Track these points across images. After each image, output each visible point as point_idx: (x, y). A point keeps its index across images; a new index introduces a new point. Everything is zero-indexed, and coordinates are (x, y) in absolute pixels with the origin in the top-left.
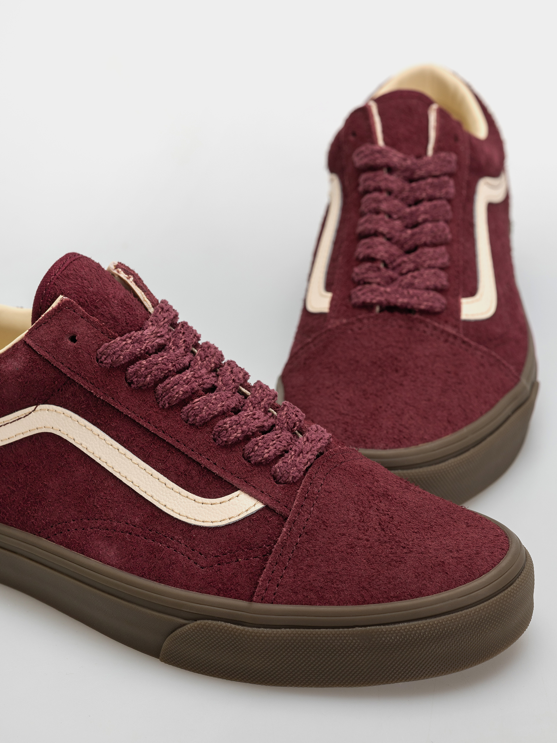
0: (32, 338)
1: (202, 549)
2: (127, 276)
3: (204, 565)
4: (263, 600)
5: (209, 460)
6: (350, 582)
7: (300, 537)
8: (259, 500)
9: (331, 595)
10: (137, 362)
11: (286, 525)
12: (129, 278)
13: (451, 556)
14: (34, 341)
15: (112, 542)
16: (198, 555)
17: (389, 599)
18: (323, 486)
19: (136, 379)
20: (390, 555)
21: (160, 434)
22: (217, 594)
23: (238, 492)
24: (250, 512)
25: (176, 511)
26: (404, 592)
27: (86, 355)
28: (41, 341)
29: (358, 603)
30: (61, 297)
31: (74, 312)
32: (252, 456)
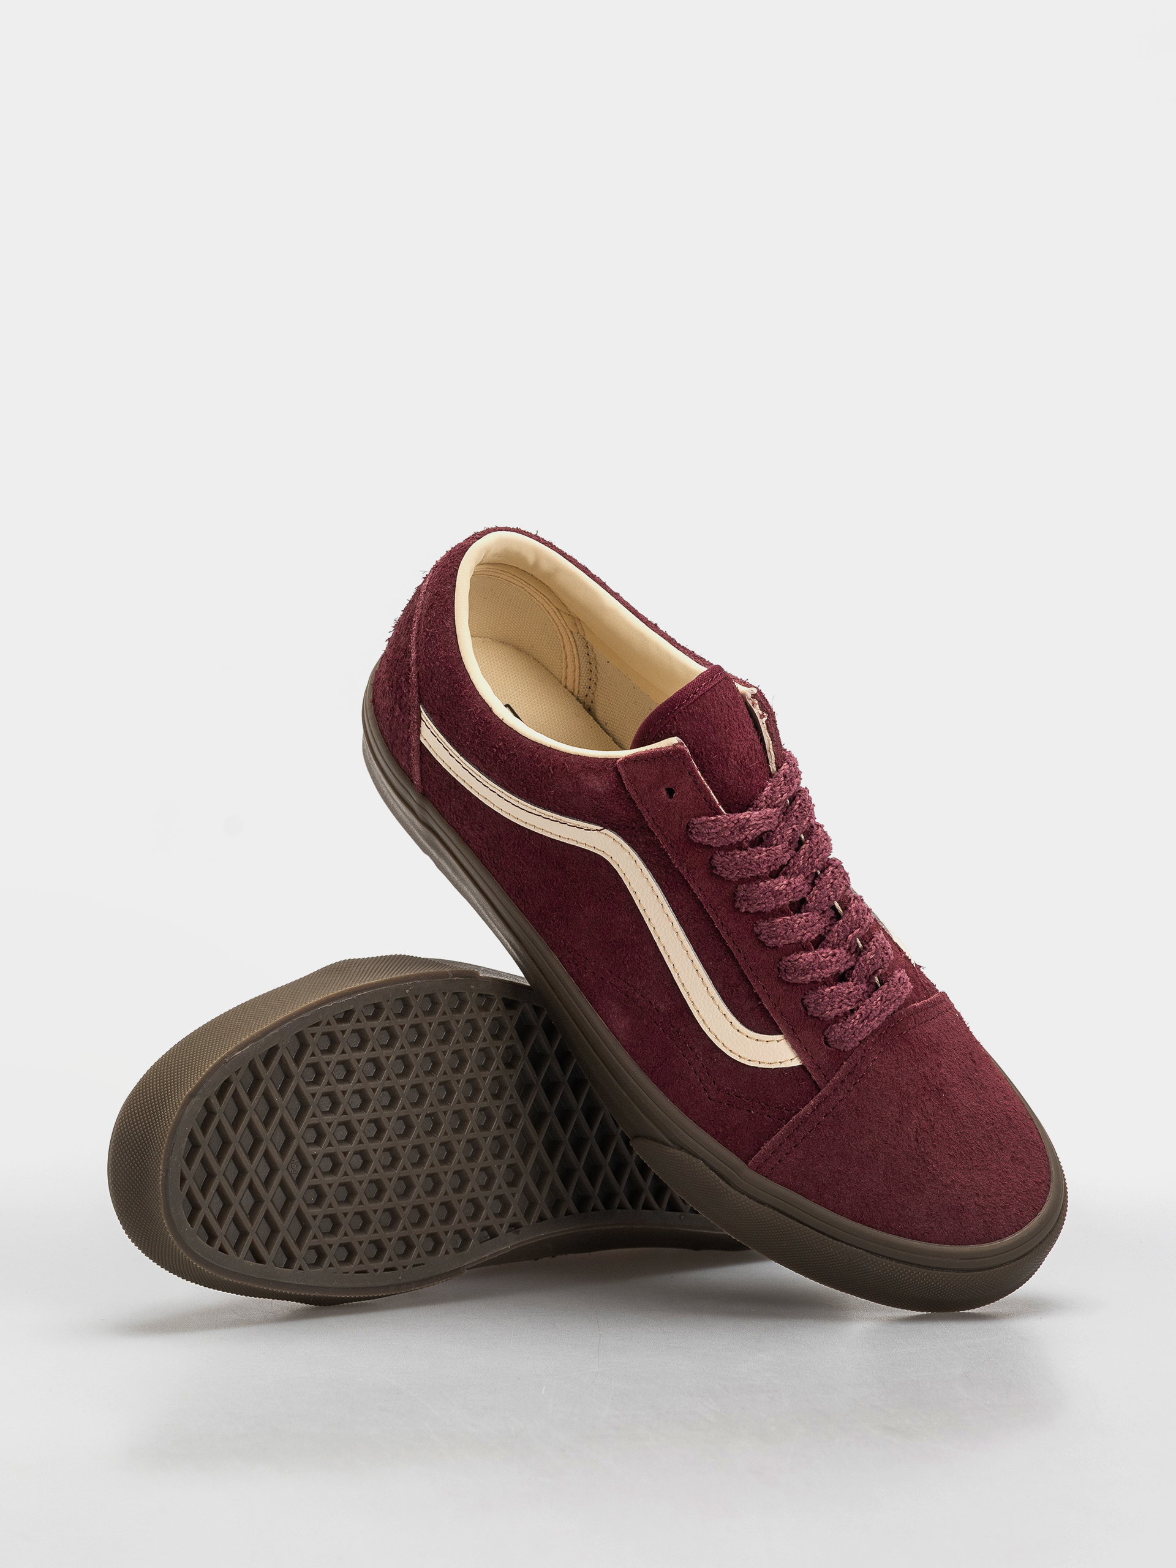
0: (626, 768)
1: (718, 1079)
2: (761, 712)
3: (713, 1097)
4: (758, 1169)
5: (764, 988)
6: (856, 1191)
7: (825, 1117)
8: (800, 1056)
9: (830, 1197)
10: (729, 852)
11: (816, 1098)
12: (762, 717)
13: (976, 1202)
14: (627, 773)
15: (627, 1014)
16: (711, 1083)
17: (886, 1229)
18: (874, 1063)
19: (721, 869)
20: (912, 1175)
21: (723, 934)
22: (713, 1135)
23: (779, 1037)
24: (783, 1066)
25: (707, 1023)
26: (907, 1228)
27: (678, 817)
28: (635, 778)
29: (854, 1219)
30: (674, 740)
31: (684, 764)
32: (810, 1007)
